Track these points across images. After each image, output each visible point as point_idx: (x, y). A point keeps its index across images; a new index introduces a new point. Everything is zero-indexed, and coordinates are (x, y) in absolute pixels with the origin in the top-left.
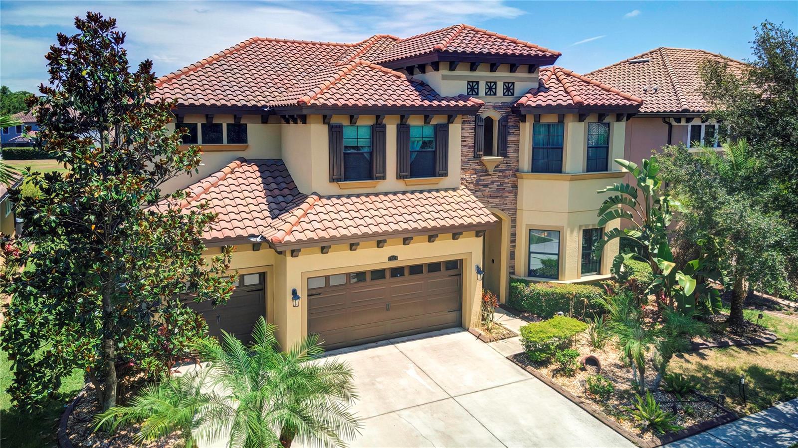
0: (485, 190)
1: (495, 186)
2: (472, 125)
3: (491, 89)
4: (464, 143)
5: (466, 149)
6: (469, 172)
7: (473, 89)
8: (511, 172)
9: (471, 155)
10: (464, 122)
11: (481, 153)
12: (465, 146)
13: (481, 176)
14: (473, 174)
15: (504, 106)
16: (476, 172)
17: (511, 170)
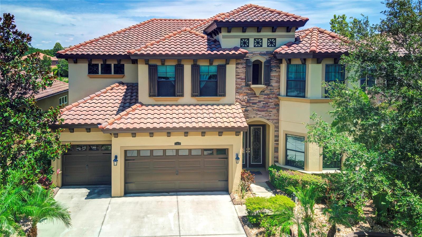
0: (254, 106)
1: (261, 104)
2: (244, 65)
3: (258, 43)
4: (238, 77)
5: (240, 80)
6: (242, 94)
7: (245, 43)
8: (274, 95)
9: (243, 84)
10: (237, 64)
11: (250, 83)
12: (239, 78)
13: (251, 97)
14: (245, 96)
15: (267, 53)
16: (247, 94)
17: (273, 94)
